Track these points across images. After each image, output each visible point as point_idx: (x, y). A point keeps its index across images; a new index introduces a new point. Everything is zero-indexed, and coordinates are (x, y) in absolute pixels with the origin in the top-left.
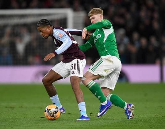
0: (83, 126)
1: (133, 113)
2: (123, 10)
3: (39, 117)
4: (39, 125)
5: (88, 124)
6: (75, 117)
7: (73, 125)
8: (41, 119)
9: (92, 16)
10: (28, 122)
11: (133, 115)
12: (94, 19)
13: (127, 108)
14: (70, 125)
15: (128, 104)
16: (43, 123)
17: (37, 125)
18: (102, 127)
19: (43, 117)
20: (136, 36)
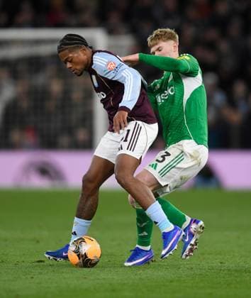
0: (126, 282)
1: (196, 240)
2: (212, 34)
3: (33, 260)
4: (32, 278)
5: (137, 277)
6: (109, 261)
7: (104, 279)
8: (37, 264)
9: (156, 44)
10: (9, 271)
11: (196, 244)
12: (160, 51)
13: (189, 227)
14: (98, 279)
15: (191, 220)
16: (41, 273)
17: (29, 277)
18: (168, 284)
19: (42, 259)
20: (240, 88)
